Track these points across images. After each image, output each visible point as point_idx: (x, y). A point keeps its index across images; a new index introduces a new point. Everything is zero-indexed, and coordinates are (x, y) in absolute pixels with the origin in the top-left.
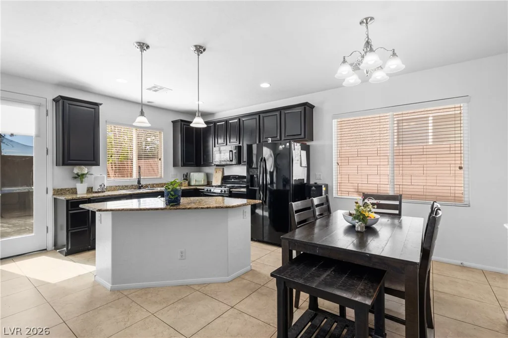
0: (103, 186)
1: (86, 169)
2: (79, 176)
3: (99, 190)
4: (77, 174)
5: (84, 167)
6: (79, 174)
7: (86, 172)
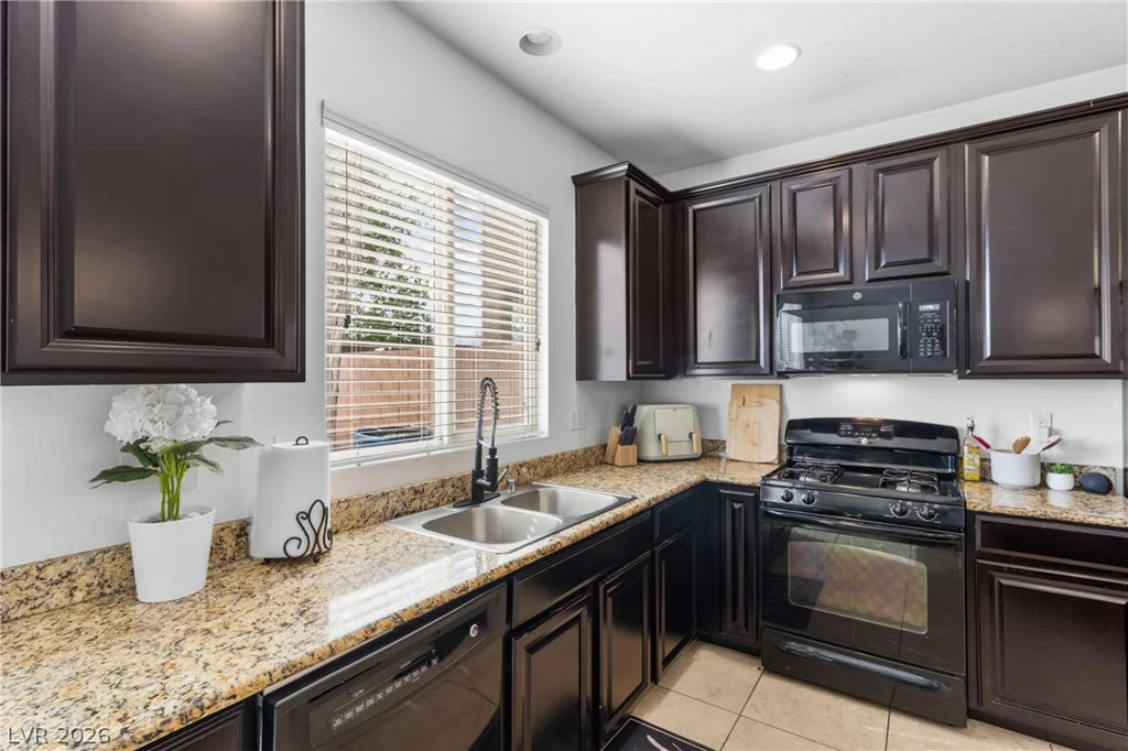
0: (316, 518)
1: (209, 406)
2: (151, 459)
3: (294, 551)
4: (135, 448)
5: (190, 390)
6: (155, 447)
7: (207, 428)
